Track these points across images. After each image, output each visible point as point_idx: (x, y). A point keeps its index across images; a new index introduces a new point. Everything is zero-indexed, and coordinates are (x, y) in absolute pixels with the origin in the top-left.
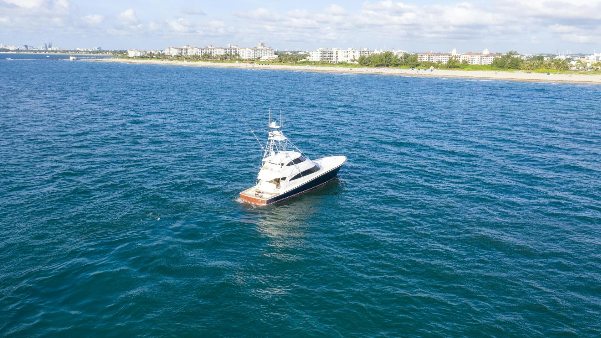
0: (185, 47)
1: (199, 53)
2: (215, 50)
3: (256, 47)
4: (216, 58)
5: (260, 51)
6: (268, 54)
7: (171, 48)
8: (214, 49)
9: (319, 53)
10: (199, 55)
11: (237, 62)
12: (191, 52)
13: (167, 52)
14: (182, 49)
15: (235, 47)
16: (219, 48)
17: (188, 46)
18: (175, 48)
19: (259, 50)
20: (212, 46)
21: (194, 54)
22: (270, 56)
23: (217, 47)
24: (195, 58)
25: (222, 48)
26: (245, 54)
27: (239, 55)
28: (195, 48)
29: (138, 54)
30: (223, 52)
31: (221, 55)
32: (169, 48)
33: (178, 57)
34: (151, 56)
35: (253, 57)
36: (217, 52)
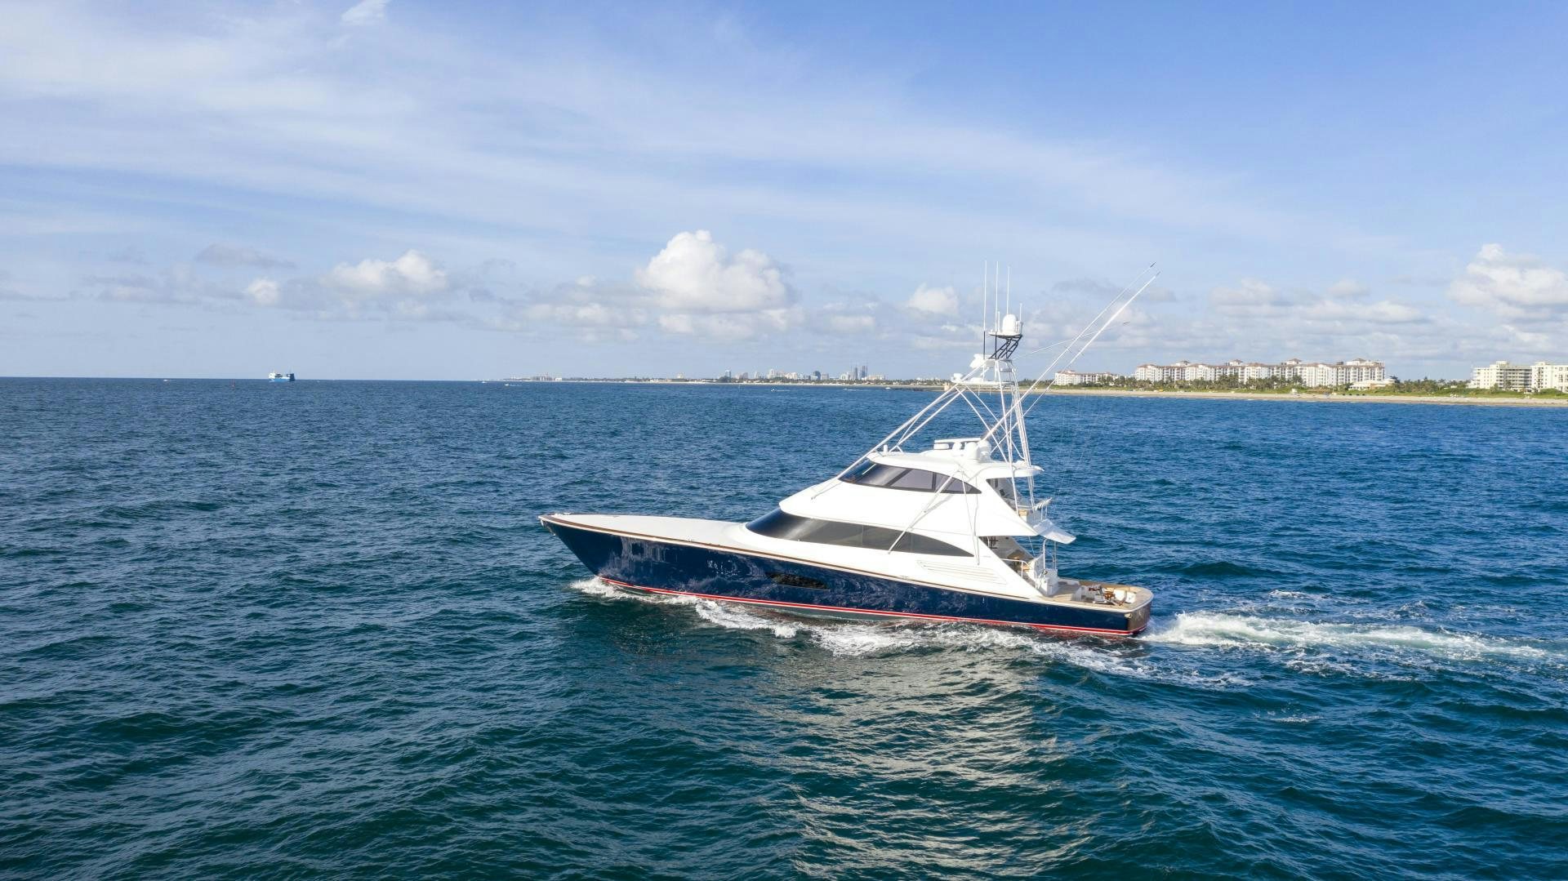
0: (1178, 365)
1: (1210, 375)
2: (1246, 370)
3: (1342, 363)
4: (1247, 386)
5: (1352, 371)
6: (1373, 377)
7: (1149, 367)
8: (1243, 368)
9: (1496, 371)
10: (1208, 379)
11: (1294, 390)
12: (1191, 375)
13: (1140, 374)
14: (1172, 369)
15: (1294, 363)
16: (1256, 365)
17: (1186, 362)
18: (1157, 367)
19: (1348, 368)
20: (1239, 362)
21: (1199, 377)
22: (1376, 382)
23: (1250, 365)
24: (1201, 384)
25: (1262, 366)
26: (1313, 376)
27: (1298, 379)
28: (1201, 366)
29: (1077, 380)
30: (1264, 374)
31: (1260, 380)
32: (1145, 366)
33: (1161, 385)
34: (1105, 383)
35: (1335, 384)
36: (1250, 373)
